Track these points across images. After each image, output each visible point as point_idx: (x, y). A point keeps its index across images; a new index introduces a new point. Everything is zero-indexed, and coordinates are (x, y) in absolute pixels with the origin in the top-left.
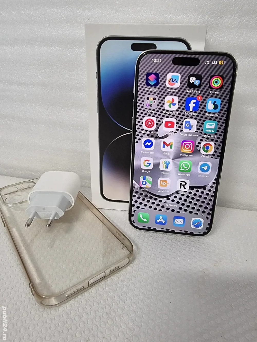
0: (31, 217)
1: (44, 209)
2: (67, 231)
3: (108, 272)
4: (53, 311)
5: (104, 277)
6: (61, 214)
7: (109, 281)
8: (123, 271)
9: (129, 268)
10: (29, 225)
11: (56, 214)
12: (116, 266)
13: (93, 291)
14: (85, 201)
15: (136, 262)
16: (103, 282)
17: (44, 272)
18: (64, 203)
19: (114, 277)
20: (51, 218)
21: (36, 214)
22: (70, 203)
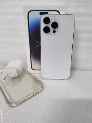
0: (6, 76)
1: (10, 73)
2: (19, 81)
3: (34, 93)
4: (15, 108)
5: (33, 96)
6: (17, 75)
7: (35, 97)
8: (40, 93)
9: (42, 92)
10: (5, 79)
11: (15, 75)
12: (37, 91)
13: (29, 100)
14: (25, 71)
16: (33, 97)
17: (11, 96)
18: (18, 71)
19: (37, 96)
20: (13, 76)
21: (7, 75)
22: (20, 71)
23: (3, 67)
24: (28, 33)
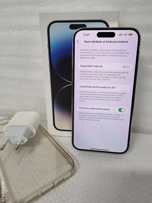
0: (4, 143)
1: (14, 138)
2: (30, 152)
3: (56, 183)
5: (53, 187)
6: (26, 140)
7: (57, 189)
8: (68, 181)
9: (71, 179)
10: (2, 149)
11: (22, 141)
12: (62, 178)
13: (45, 197)
14: (44, 131)
15: (77, 174)
16: (52, 191)
17: (11, 184)
18: (28, 132)
19: (61, 187)
20: (18, 144)
21: (8, 141)
22: (32, 133)
23: (5, 121)
24: (48, 62)
